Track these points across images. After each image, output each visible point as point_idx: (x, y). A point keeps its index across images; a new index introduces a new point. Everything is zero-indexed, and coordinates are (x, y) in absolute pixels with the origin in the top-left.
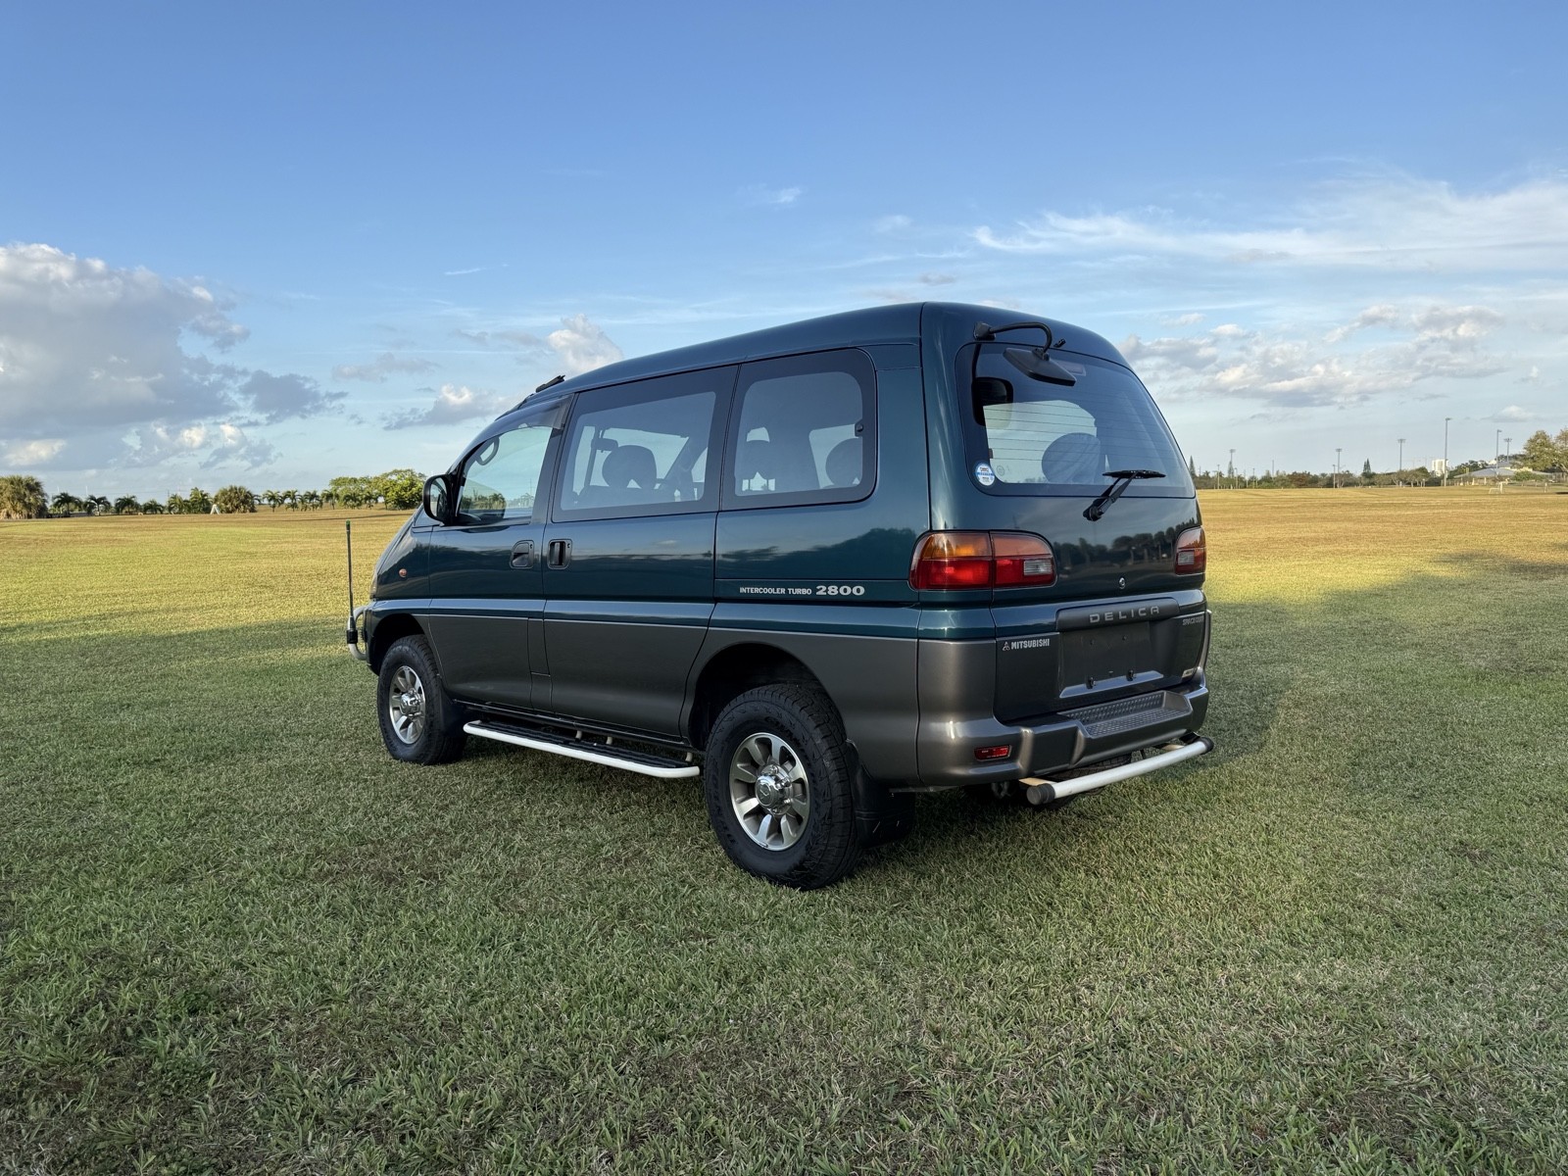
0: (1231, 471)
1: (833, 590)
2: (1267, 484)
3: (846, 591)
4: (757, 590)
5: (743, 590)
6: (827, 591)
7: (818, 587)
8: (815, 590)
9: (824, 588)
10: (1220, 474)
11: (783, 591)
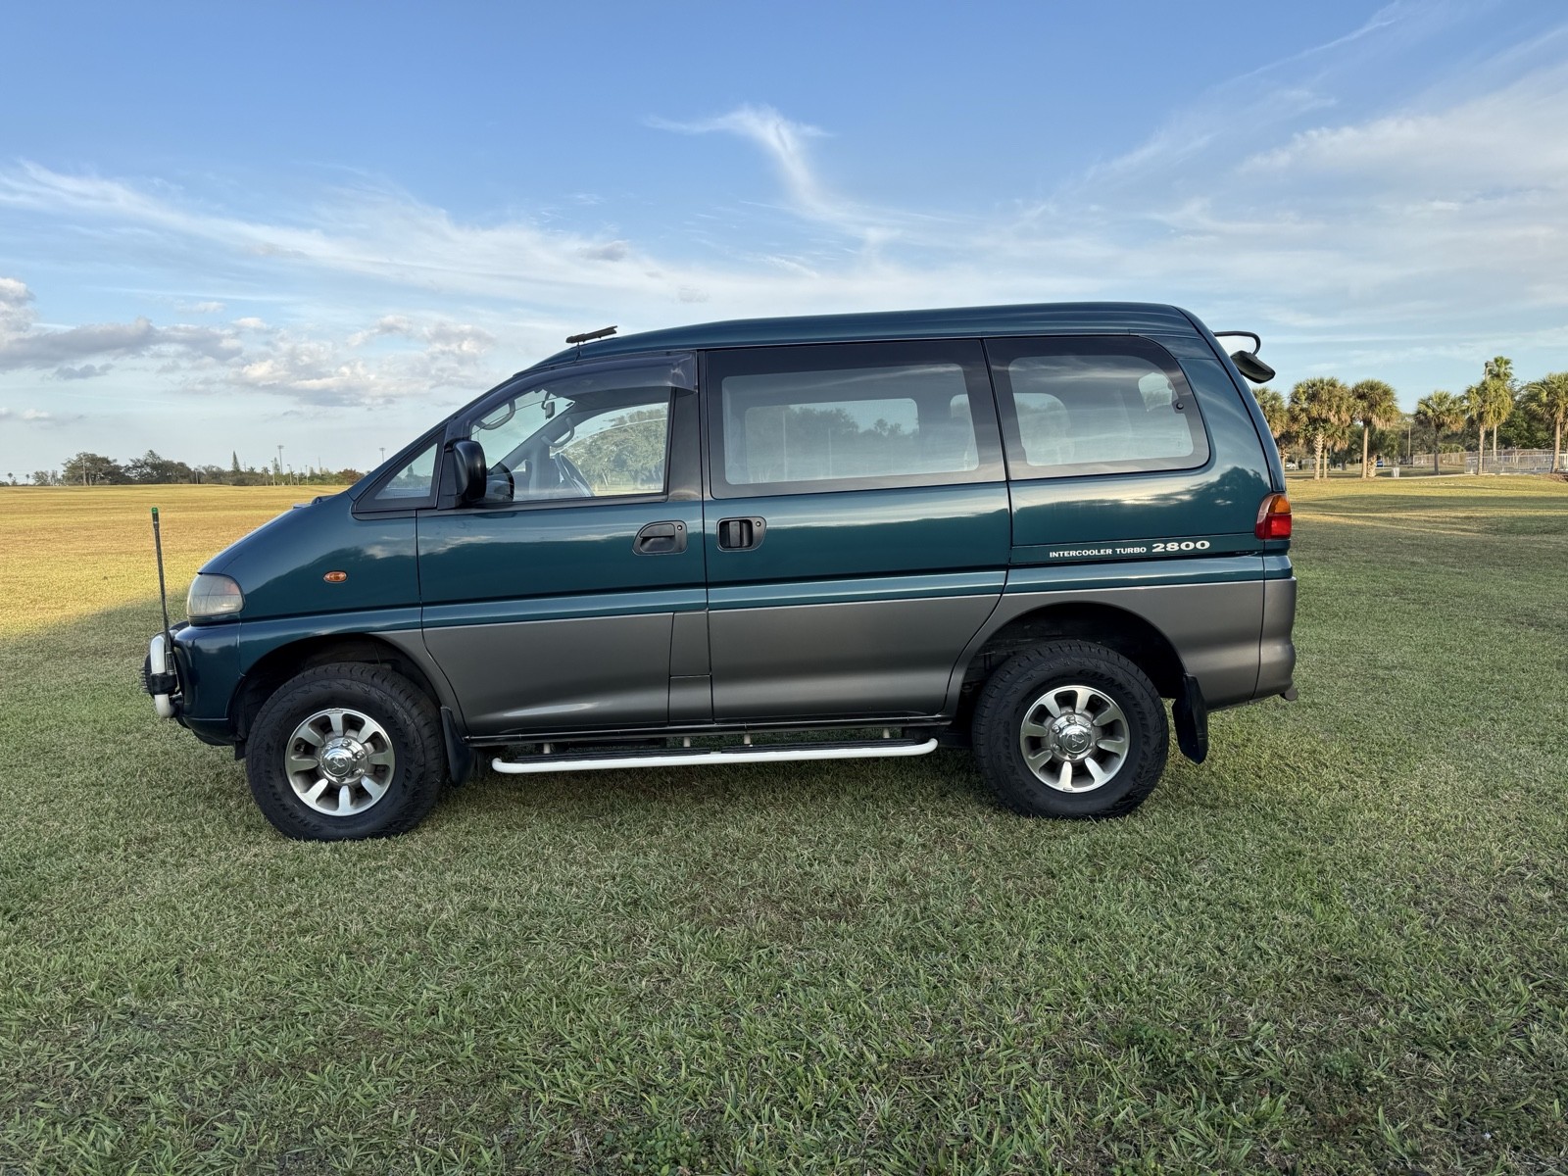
0: (276, 467)
1: (1173, 547)
2: (319, 481)
3: (1188, 546)
4: (1073, 553)
5: (1053, 554)
6: (1165, 548)
7: (1155, 545)
8: (1150, 548)
9: (1162, 545)
10: (266, 470)
11: (1109, 551)
